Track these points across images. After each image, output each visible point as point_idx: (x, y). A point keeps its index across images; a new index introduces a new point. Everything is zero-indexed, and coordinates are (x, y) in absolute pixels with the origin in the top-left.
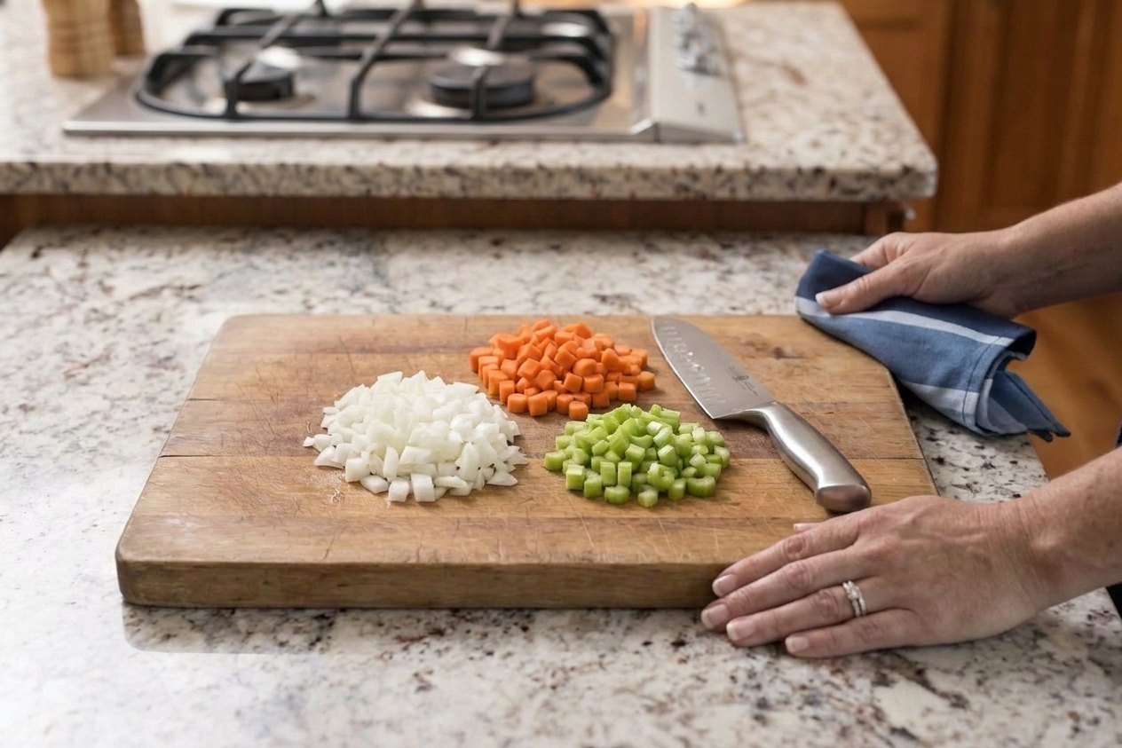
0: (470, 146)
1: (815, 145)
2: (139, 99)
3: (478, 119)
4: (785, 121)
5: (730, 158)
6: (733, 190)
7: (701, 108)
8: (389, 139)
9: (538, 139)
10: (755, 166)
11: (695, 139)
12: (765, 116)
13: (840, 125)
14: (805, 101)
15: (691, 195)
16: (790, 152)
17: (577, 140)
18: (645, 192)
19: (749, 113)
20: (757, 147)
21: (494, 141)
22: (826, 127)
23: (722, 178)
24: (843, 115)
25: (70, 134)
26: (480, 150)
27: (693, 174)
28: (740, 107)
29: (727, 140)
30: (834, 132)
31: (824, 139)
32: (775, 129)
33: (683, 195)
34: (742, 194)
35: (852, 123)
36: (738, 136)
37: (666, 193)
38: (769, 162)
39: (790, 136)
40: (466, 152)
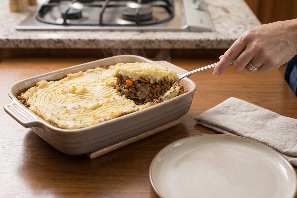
0: (135, 33)
1: (235, 32)
2: (37, 19)
3: (138, 25)
4: (225, 24)
5: (211, 36)
6: (213, 46)
7: (201, 21)
8: (112, 31)
9: (155, 31)
10: (219, 39)
11: (200, 30)
12: (219, 23)
13: (241, 26)
14: (229, 18)
15: (200, 47)
16: (228, 34)
17: (166, 31)
18: (187, 46)
19: (214, 22)
20: (219, 33)
21: (142, 31)
22: (237, 26)
23: (209, 42)
24: (242, 23)
25: (18, 30)
26: (139, 34)
27: (201, 41)
28: (212, 20)
29: (210, 31)
30: (239, 28)
31: (237, 30)
32: (223, 27)
33: (198, 47)
34: (215, 47)
35: (245, 25)
36: (213, 30)
37: (194, 47)
38: (222, 37)
39: (228, 29)
40: (135, 35)
